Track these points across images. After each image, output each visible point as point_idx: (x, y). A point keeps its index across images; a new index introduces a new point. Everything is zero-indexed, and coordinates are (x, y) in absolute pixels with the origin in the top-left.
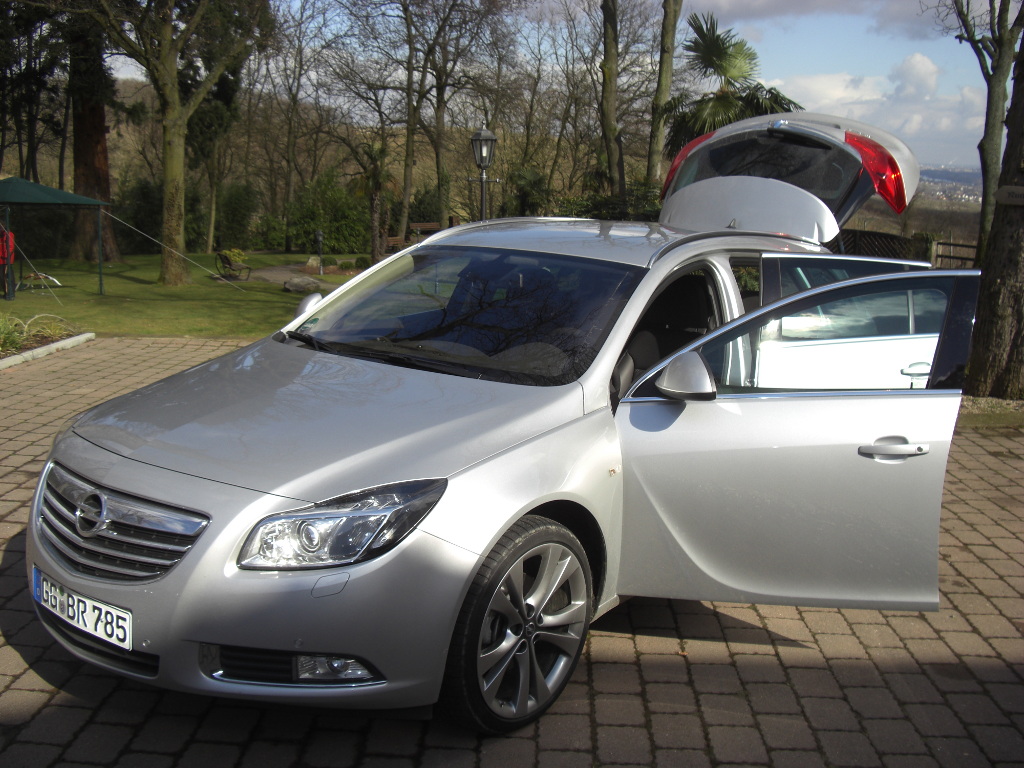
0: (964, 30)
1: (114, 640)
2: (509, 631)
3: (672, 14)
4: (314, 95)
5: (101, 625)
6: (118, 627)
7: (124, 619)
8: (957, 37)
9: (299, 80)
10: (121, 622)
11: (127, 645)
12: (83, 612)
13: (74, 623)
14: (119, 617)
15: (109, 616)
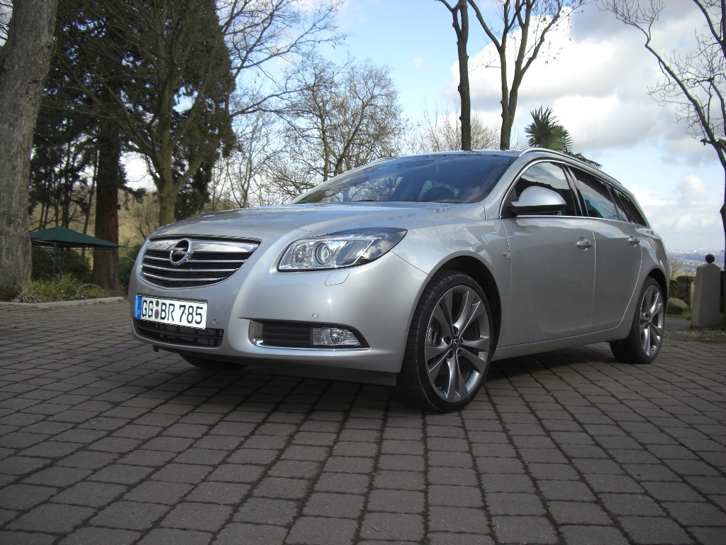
0: (706, 134)
1: (193, 325)
2: (443, 340)
3: (508, 121)
4: (258, 192)
5: (185, 317)
6: (197, 314)
7: (202, 308)
8: (702, 141)
9: (249, 182)
10: (199, 311)
11: (203, 326)
12: (172, 312)
13: (165, 321)
14: (198, 308)
15: (191, 309)
